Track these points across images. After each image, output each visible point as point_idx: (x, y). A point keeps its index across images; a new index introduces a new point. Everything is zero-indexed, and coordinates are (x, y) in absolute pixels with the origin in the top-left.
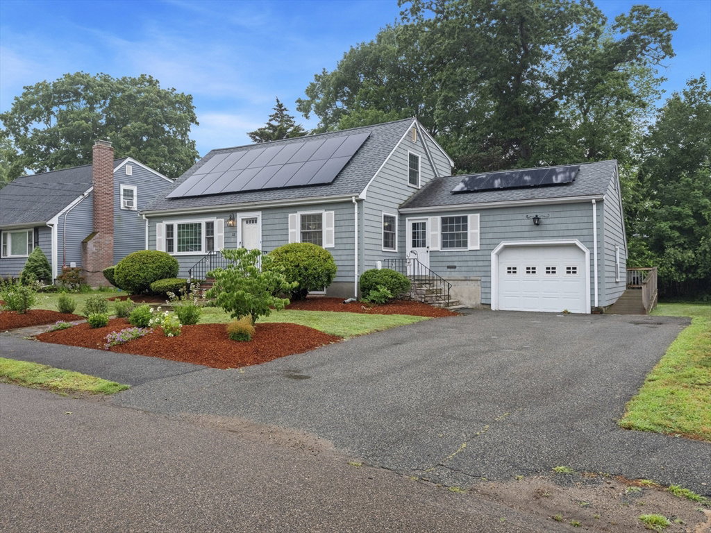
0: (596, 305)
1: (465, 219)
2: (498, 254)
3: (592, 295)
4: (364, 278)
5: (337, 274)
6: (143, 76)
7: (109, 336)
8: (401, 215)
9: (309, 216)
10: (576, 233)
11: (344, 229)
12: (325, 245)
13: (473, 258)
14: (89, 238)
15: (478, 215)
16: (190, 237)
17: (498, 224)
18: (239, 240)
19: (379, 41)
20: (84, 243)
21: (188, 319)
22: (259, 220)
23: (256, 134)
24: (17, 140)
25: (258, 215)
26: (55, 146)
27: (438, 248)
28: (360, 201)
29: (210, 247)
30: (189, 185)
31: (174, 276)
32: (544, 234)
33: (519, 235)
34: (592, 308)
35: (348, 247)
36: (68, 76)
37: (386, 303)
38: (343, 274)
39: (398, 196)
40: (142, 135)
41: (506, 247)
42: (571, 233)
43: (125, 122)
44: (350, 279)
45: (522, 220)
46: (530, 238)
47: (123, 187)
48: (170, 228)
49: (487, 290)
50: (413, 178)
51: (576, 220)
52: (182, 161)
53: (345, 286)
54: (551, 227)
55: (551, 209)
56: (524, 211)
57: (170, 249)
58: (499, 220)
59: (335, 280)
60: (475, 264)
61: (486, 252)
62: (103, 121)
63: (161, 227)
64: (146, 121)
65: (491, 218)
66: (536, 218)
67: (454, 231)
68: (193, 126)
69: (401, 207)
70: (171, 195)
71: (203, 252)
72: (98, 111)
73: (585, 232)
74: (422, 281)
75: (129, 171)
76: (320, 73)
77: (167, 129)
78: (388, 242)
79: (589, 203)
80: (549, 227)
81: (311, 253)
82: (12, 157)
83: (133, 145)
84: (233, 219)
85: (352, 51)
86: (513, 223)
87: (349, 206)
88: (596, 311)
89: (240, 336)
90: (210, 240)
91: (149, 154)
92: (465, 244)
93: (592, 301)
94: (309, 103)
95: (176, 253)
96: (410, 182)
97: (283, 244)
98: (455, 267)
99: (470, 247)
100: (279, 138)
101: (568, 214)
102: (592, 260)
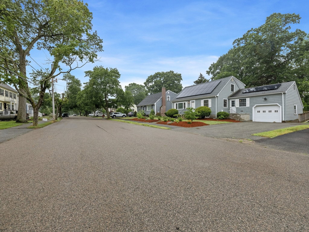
0: (283, 120)
1: (245, 99)
2: (255, 108)
3: (282, 118)
4: (218, 114)
5: (212, 113)
6: (170, 71)
7: (167, 123)
8: (229, 99)
9: (205, 100)
10: (277, 102)
11: (213, 103)
12: (209, 107)
13: (248, 109)
14: (161, 107)
15: (249, 98)
16: (181, 106)
17: (255, 100)
18: (190, 106)
19: (229, 53)
20: (160, 108)
21: (180, 120)
22: (195, 102)
23: (195, 82)
24: (147, 87)
25: (195, 101)
26: (153, 88)
27: (238, 106)
28: (217, 97)
29: (185, 108)
30: (181, 95)
31: (178, 114)
32: (268, 102)
33: (260, 103)
34: (282, 121)
35: (214, 107)
36: (156, 73)
37: (223, 119)
38: (213, 113)
39: (228, 95)
40: (171, 84)
41: (257, 106)
42: (276, 102)
43: (167, 82)
44: (215, 114)
45: (262, 99)
46: (264, 103)
47: (167, 96)
48: (177, 104)
49: (251, 117)
50: (232, 90)
51: (277, 98)
52: (179, 89)
53: (214, 116)
54: (270, 100)
55: (270, 96)
56: (262, 97)
57: (177, 108)
58: (255, 99)
59: (211, 114)
60: (248, 110)
61: (251, 107)
62: (163, 82)
63: (175, 104)
64: (171, 81)
65: (253, 99)
66: (265, 98)
67: (243, 102)
68: (181, 81)
69: (229, 97)
70: (177, 98)
71: (183, 109)
72: (162, 80)
73: (280, 101)
74: (233, 115)
75: (169, 93)
76: (212, 64)
77: (176, 82)
78: (225, 105)
79: (281, 94)
80: (269, 101)
81: (205, 108)
82: (146, 91)
83: (169, 86)
84: (189, 102)
85: (221, 57)
86: (258, 100)
87: (215, 98)
88: (283, 122)
89: (189, 123)
90: (185, 106)
91: (172, 88)
92: (246, 106)
93: (282, 119)
94: (209, 72)
95: (178, 109)
96: (231, 91)
97: (200, 107)
98: (243, 111)
99: (247, 106)
100: (201, 82)
101: (275, 97)
102: (282, 108)
